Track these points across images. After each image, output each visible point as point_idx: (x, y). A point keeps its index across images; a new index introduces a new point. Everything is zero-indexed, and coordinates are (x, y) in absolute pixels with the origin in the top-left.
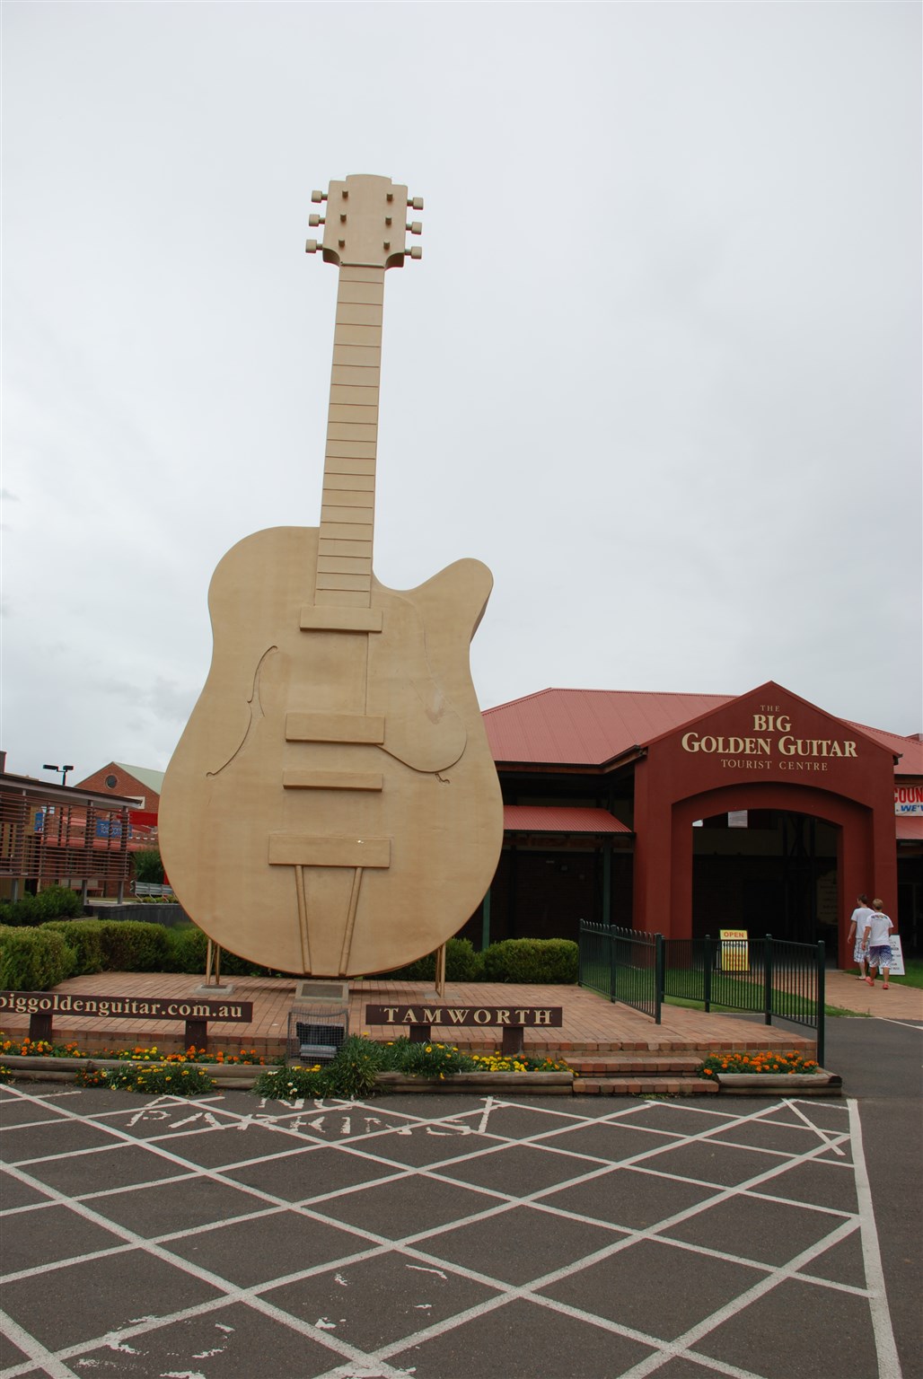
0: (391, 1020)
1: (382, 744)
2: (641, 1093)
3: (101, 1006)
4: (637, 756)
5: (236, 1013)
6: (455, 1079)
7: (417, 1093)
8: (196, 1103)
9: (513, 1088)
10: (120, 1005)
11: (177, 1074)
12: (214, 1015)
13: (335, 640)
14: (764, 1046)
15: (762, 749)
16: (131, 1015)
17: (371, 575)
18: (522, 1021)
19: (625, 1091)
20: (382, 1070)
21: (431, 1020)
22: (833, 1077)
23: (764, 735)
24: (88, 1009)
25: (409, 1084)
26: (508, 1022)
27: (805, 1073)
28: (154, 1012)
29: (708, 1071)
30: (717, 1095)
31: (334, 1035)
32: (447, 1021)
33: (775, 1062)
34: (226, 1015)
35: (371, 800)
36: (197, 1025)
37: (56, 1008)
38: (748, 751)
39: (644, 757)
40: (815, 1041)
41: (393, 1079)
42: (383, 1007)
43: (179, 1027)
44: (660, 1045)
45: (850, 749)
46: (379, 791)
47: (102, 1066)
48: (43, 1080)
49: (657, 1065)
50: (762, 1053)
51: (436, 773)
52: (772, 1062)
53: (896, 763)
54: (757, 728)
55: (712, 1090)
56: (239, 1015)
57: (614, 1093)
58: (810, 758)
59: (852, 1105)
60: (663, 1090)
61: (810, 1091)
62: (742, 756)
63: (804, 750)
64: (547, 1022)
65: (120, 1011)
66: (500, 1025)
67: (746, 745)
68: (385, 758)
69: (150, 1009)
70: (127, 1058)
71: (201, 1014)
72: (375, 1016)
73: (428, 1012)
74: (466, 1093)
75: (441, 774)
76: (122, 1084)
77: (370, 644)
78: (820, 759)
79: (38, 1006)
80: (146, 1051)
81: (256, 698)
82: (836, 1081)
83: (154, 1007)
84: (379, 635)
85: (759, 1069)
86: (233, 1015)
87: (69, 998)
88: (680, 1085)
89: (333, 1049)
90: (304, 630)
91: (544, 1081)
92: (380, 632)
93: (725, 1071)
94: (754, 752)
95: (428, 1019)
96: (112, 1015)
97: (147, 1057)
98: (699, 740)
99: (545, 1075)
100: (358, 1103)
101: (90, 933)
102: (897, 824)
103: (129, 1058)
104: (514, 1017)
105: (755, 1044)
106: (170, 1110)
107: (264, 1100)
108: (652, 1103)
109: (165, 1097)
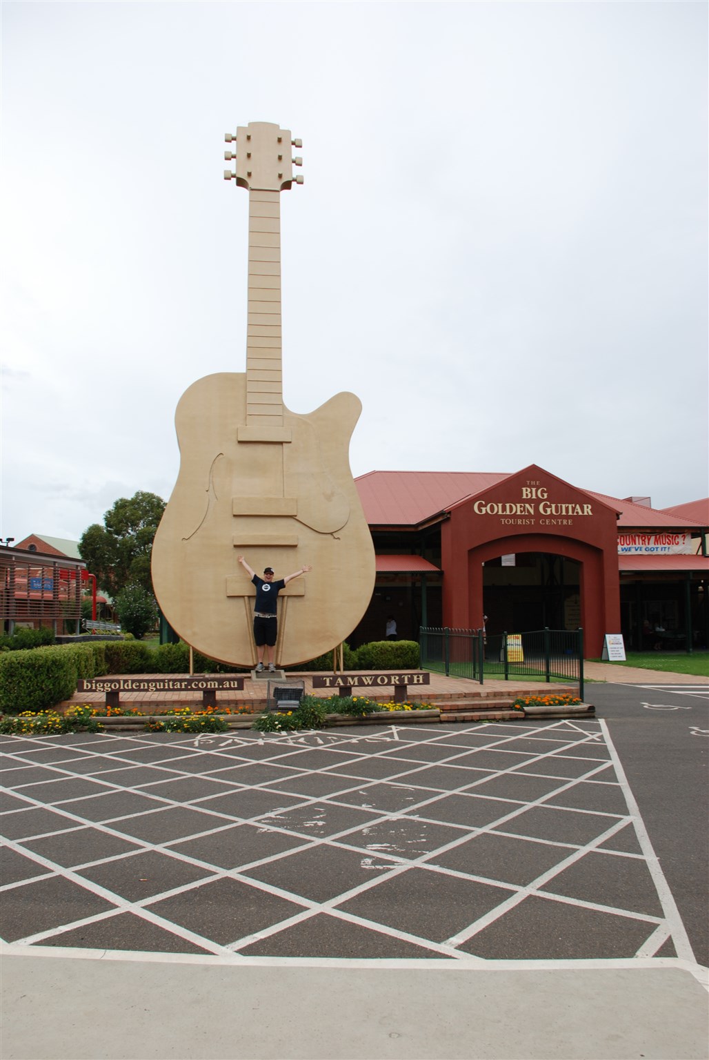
0: (328, 684)
1: (296, 516)
2: (480, 720)
3: (150, 685)
4: (443, 517)
5: (234, 685)
6: (371, 716)
7: (349, 726)
8: (224, 735)
9: (405, 720)
10: (162, 684)
11: (207, 721)
12: (221, 687)
13: (260, 448)
14: (549, 692)
15: (528, 511)
16: (169, 690)
17: (282, 405)
18: (406, 682)
19: (470, 719)
20: (328, 713)
21: (352, 684)
22: (590, 707)
23: (529, 501)
24: (142, 688)
25: (345, 720)
26: (398, 683)
27: (574, 705)
28: (183, 687)
29: (517, 706)
30: (524, 719)
31: (297, 694)
32: (361, 684)
33: (556, 700)
35: (290, 552)
36: (209, 694)
37: (122, 688)
38: (519, 513)
39: (448, 519)
40: (579, 688)
41: (335, 718)
42: (323, 677)
43: (199, 695)
44: (488, 693)
45: (588, 510)
46: (295, 546)
47: (160, 719)
48: (123, 730)
49: (487, 704)
50: (548, 695)
51: (331, 534)
52: (554, 700)
53: (618, 519)
54: (524, 497)
55: (521, 717)
56: (236, 686)
57: (464, 721)
58: (561, 517)
59: (602, 722)
60: (492, 717)
61: (577, 715)
62: (515, 516)
63: (557, 511)
64: (421, 682)
65: (162, 687)
66: (393, 685)
67: (517, 509)
68: (298, 524)
69: (181, 685)
71: (213, 687)
72: (318, 683)
73: (350, 679)
74: (378, 724)
75: (334, 534)
76: (174, 729)
77: (284, 450)
78: (567, 517)
79: (110, 687)
80: (183, 710)
81: (211, 488)
82: (592, 709)
83: (183, 684)
84: (290, 444)
85: (547, 703)
86: (232, 686)
87: (130, 681)
88: (502, 714)
89: (297, 702)
90: (240, 442)
91: (423, 715)
92: (290, 442)
93: (527, 706)
94: (523, 513)
95: (350, 683)
96: (157, 690)
97: (185, 713)
98: (485, 506)
99: (423, 712)
100: (317, 732)
101: (100, 649)
102: (619, 560)
103: (173, 714)
104: (401, 680)
105: (543, 691)
106: (212, 739)
107: (262, 733)
108: (486, 725)
109: (203, 734)
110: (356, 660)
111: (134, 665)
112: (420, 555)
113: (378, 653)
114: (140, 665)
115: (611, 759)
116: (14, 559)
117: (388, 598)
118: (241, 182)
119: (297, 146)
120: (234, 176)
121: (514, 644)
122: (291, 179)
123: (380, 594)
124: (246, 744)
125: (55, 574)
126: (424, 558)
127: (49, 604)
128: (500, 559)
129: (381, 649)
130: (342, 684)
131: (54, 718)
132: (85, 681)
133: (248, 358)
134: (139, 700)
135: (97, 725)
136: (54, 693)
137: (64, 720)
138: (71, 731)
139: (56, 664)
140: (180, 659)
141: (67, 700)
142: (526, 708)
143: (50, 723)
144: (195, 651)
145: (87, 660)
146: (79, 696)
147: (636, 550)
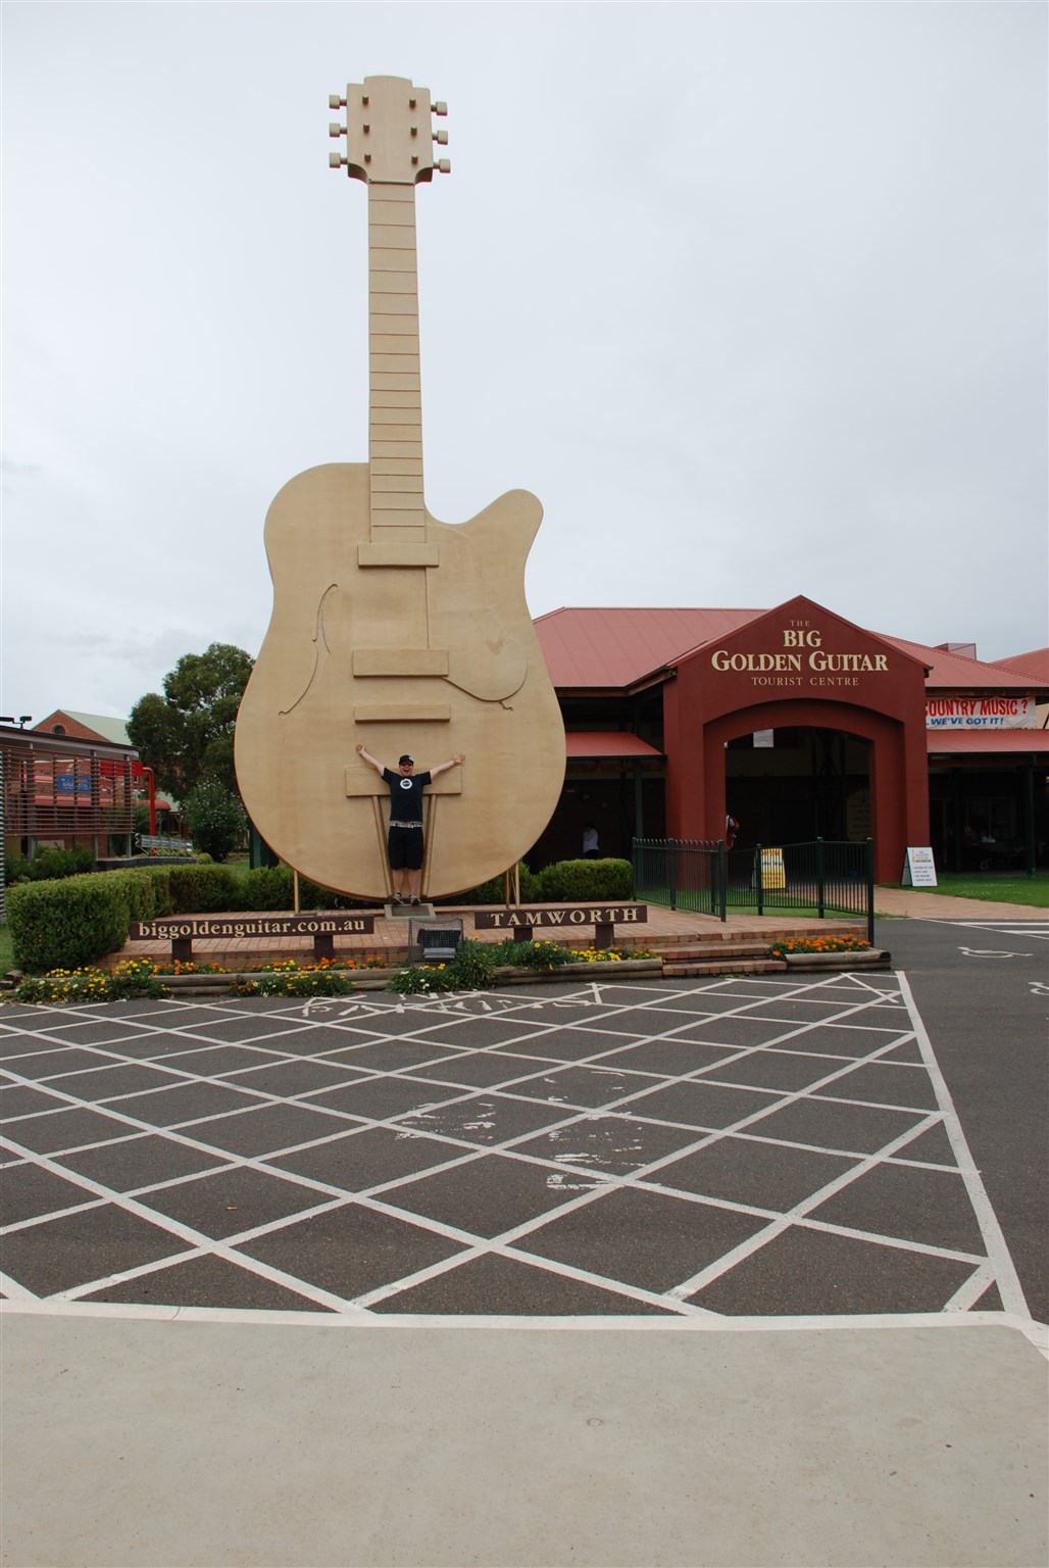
0: (497, 924)
1: (447, 676)
2: (721, 973)
3: (236, 928)
4: (666, 675)
5: (359, 926)
6: (562, 969)
7: (530, 983)
8: (346, 1000)
9: (611, 975)
10: (253, 926)
11: (322, 979)
12: (340, 929)
13: (393, 575)
14: (822, 932)
15: (793, 665)
16: (264, 934)
17: (424, 510)
18: (612, 919)
19: (708, 972)
20: (497, 966)
21: (533, 922)
22: (883, 953)
23: (794, 651)
24: (225, 932)
25: (523, 976)
26: (600, 920)
27: (859, 951)
28: (285, 930)
29: (776, 953)
30: (785, 972)
31: (452, 938)
32: (546, 922)
33: (833, 943)
34: (351, 928)
35: (439, 730)
36: (324, 940)
37: (195, 933)
38: (778, 668)
39: (674, 678)
40: (866, 925)
41: (508, 972)
42: (490, 913)
43: (308, 942)
44: (732, 934)
45: (881, 663)
46: (446, 721)
47: (250, 978)
48: (198, 995)
49: (732, 951)
50: (821, 937)
51: (500, 702)
52: (830, 944)
53: (927, 676)
54: (787, 644)
55: (781, 969)
56: (362, 928)
57: (698, 975)
58: (841, 673)
59: (900, 975)
60: (740, 970)
61: (864, 966)
62: (773, 673)
63: (835, 666)
64: (634, 918)
65: (254, 931)
66: (593, 923)
67: (776, 662)
68: (450, 689)
69: (282, 928)
70: (269, 970)
71: (328, 929)
72: (483, 922)
73: (529, 916)
74: (571, 981)
75: (504, 703)
76: (273, 992)
77: (428, 578)
78: (851, 674)
79: (178, 932)
80: (285, 964)
81: (320, 637)
82: (885, 956)
83: (285, 926)
84: (436, 570)
85: (820, 949)
86: (357, 928)
87: (207, 923)
88: (754, 965)
89: (453, 950)
90: (362, 567)
91: (637, 967)
92: (437, 566)
93: (791, 952)
94: (785, 669)
95: (530, 921)
96: (247, 935)
97: (288, 969)
98: (729, 658)
99: (638, 962)
100: (482, 993)
101: (161, 877)
102: (928, 737)
103: (271, 970)
104: (605, 916)
105: (814, 930)
106: (328, 1005)
107: (402, 996)
108: (730, 981)
109: (315, 998)
110: (539, 887)
111: (213, 899)
112: (632, 733)
113: (570, 878)
114: (223, 899)
115: (912, 1030)
116: (32, 748)
117: (586, 797)
118: (355, 172)
119: (438, 114)
120: (344, 162)
121: (772, 863)
122: (432, 166)
123: (573, 791)
124: (378, 1012)
125: (92, 768)
126: (639, 736)
127: (85, 813)
128: (750, 738)
129: (576, 871)
130: (518, 923)
131: (98, 978)
132: (141, 924)
133: (371, 441)
134: (222, 950)
135: (159, 987)
136: (97, 943)
137: (113, 981)
138: (123, 997)
139: (98, 899)
140: (279, 890)
141: (116, 952)
142: (788, 956)
143: (91, 985)
144: (302, 877)
145: (143, 893)
146: (134, 946)
147: (954, 722)
